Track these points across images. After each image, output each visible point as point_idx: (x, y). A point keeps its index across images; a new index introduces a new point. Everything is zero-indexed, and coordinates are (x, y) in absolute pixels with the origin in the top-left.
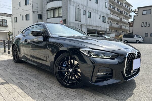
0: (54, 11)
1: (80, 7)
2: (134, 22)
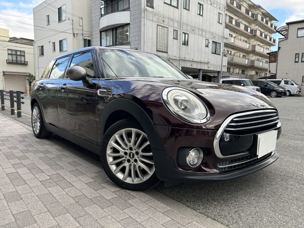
0: (114, 32)
1: (166, 23)
2: (279, 51)
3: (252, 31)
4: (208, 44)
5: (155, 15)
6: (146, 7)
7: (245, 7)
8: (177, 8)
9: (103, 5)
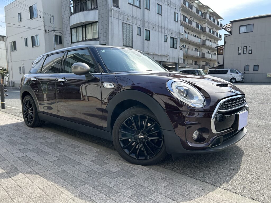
0: (84, 29)
1: (131, 21)
2: (225, 46)
3: (202, 28)
4: (167, 40)
5: (121, 14)
6: (112, 7)
7: (196, 7)
8: (140, 8)
9: (72, 4)
